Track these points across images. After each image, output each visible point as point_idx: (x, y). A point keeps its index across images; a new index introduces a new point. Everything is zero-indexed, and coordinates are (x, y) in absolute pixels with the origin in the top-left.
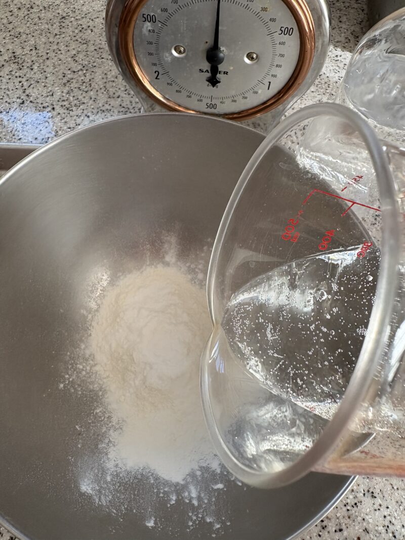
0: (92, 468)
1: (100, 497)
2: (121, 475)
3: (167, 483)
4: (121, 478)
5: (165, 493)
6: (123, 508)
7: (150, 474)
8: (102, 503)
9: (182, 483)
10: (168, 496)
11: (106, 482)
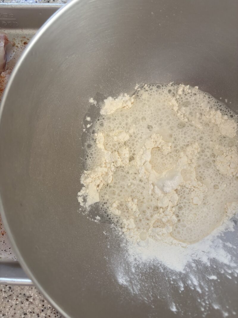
0: (121, 263)
1: (132, 287)
2: (140, 267)
3: (173, 272)
4: (141, 269)
5: (174, 280)
6: (150, 295)
7: (159, 265)
8: (135, 292)
9: (184, 272)
10: (177, 284)
11: (132, 274)
